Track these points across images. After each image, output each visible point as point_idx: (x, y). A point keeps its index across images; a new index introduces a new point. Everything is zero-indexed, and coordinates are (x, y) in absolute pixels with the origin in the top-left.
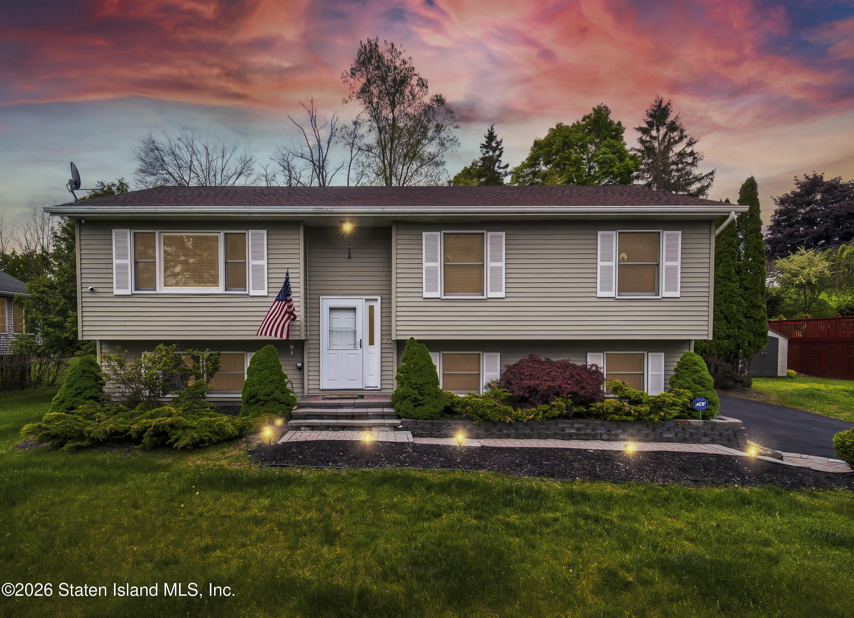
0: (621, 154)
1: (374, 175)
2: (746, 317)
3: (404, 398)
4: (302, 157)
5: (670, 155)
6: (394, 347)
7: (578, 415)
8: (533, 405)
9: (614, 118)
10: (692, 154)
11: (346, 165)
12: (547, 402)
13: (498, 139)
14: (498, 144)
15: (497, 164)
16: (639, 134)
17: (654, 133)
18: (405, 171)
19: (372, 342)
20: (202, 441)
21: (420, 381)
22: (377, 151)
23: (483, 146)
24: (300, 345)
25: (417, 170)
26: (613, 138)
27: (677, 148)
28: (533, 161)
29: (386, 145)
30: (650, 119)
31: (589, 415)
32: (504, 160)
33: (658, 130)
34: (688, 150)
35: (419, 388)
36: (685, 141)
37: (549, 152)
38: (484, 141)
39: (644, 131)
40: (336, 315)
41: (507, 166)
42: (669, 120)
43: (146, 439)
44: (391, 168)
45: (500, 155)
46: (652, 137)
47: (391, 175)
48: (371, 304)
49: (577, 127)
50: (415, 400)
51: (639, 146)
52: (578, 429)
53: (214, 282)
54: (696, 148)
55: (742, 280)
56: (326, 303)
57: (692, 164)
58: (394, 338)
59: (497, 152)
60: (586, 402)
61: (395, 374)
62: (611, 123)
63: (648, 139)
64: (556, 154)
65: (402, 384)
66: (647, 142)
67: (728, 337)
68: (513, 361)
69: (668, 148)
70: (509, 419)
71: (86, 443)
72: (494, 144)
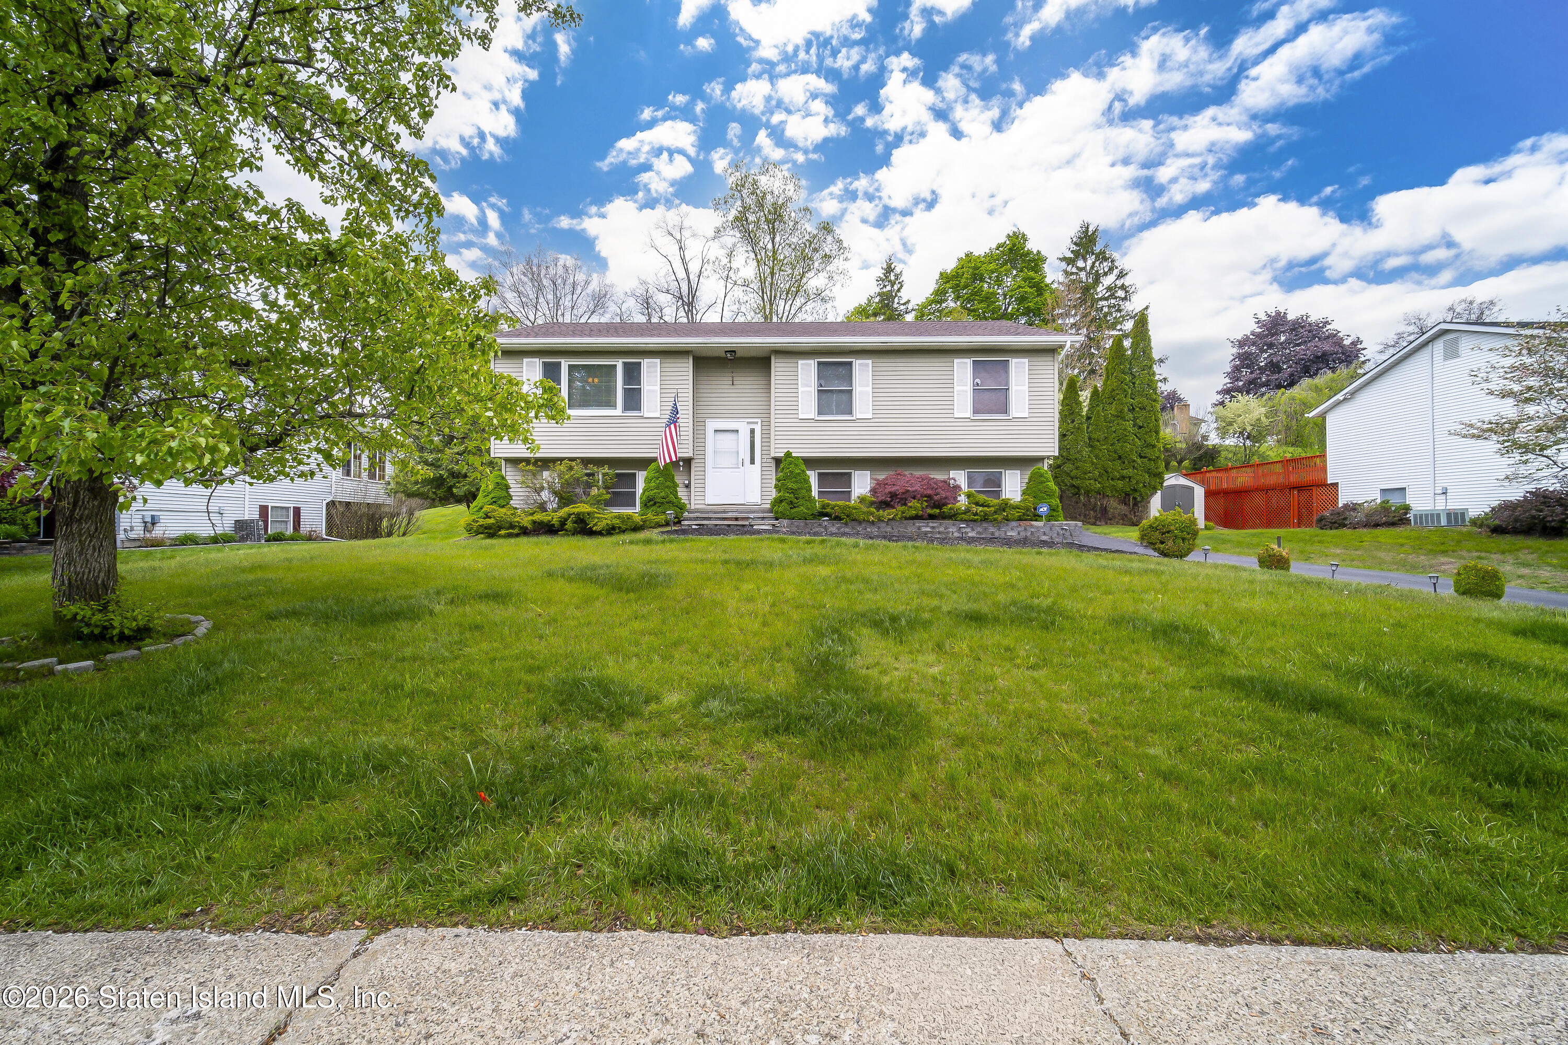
0: (1040, 288)
1: (752, 313)
2: (1141, 457)
3: (781, 501)
4: (668, 292)
5: (1099, 290)
6: (773, 464)
7: (932, 517)
8: (893, 507)
9: (1032, 246)
10: (1123, 287)
11: (720, 302)
12: (905, 504)
13: (898, 270)
14: (897, 276)
15: (896, 300)
16: (1063, 265)
17: (1081, 264)
18: (787, 308)
19: (752, 462)
20: (613, 528)
21: (795, 486)
22: (755, 285)
23: (880, 279)
24: (688, 462)
25: (800, 308)
26: (1033, 269)
27: (1108, 281)
28: (939, 296)
29: (765, 279)
30: (1075, 248)
31: (943, 517)
32: (904, 295)
33: (1085, 260)
34: (1119, 283)
35: (793, 491)
36: (1116, 272)
37: (958, 285)
38: (880, 273)
39: (1069, 261)
40: (721, 436)
41: (908, 302)
42: (1097, 249)
43: (569, 525)
44: (771, 305)
45: (899, 290)
46: (1078, 268)
47: (771, 313)
48: (752, 426)
49: (990, 257)
50: (791, 502)
51: (1061, 278)
52: (933, 528)
53: (613, 405)
54: (1127, 281)
55: (1135, 419)
56: (712, 425)
57: (1125, 299)
58: (773, 455)
59: (896, 287)
60: (939, 505)
61: (774, 482)
62: (1029, 253)
63: (1074, 270)
64: (965, 287)
65: (779, 491)
66: (1072, 274)
67: (1123, 478)
68: (881, 476)
69: (1097, 281)
70: (872, 518)
71: (516, 531)
72: (893, 278)
